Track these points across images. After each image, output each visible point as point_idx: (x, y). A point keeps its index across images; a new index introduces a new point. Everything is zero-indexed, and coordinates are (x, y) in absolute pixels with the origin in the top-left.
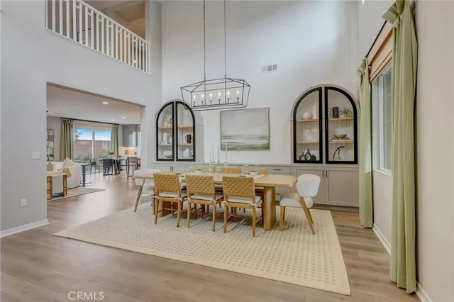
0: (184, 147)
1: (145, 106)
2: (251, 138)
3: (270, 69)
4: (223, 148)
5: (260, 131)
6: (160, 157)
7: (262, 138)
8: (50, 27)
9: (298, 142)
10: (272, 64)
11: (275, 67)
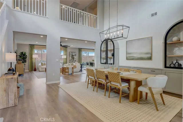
0: (111, 58)
1: (96, 42)
2: (141, 53)
3: (152, 15)
4: (127, 59)
5: (147, 50)
6: (102, 62)
7: (147, 53)
8: (62, 19)
9: (168, 55)
10: (154, 12)
11: (156, 14)
